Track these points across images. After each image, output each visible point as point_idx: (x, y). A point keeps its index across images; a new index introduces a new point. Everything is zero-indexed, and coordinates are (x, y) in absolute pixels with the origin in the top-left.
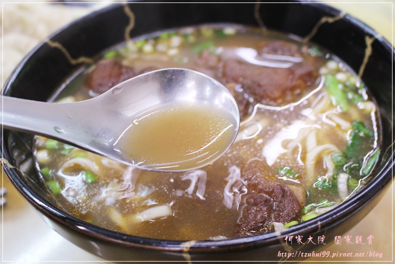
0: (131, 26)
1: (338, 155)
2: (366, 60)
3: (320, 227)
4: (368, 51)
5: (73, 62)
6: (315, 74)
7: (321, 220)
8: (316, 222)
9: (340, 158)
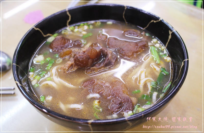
0: (69, 20)
1: (153, 83)
2: (169, 40)
3: (143, 116)
4: (170, 37)
5: (45, 36)
6: (146, 45)
7: (144, 113)
8: (141, 114)
9: (154, 84)
